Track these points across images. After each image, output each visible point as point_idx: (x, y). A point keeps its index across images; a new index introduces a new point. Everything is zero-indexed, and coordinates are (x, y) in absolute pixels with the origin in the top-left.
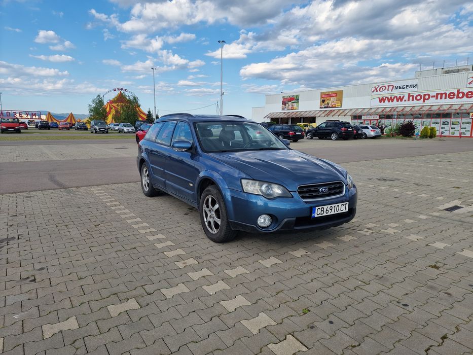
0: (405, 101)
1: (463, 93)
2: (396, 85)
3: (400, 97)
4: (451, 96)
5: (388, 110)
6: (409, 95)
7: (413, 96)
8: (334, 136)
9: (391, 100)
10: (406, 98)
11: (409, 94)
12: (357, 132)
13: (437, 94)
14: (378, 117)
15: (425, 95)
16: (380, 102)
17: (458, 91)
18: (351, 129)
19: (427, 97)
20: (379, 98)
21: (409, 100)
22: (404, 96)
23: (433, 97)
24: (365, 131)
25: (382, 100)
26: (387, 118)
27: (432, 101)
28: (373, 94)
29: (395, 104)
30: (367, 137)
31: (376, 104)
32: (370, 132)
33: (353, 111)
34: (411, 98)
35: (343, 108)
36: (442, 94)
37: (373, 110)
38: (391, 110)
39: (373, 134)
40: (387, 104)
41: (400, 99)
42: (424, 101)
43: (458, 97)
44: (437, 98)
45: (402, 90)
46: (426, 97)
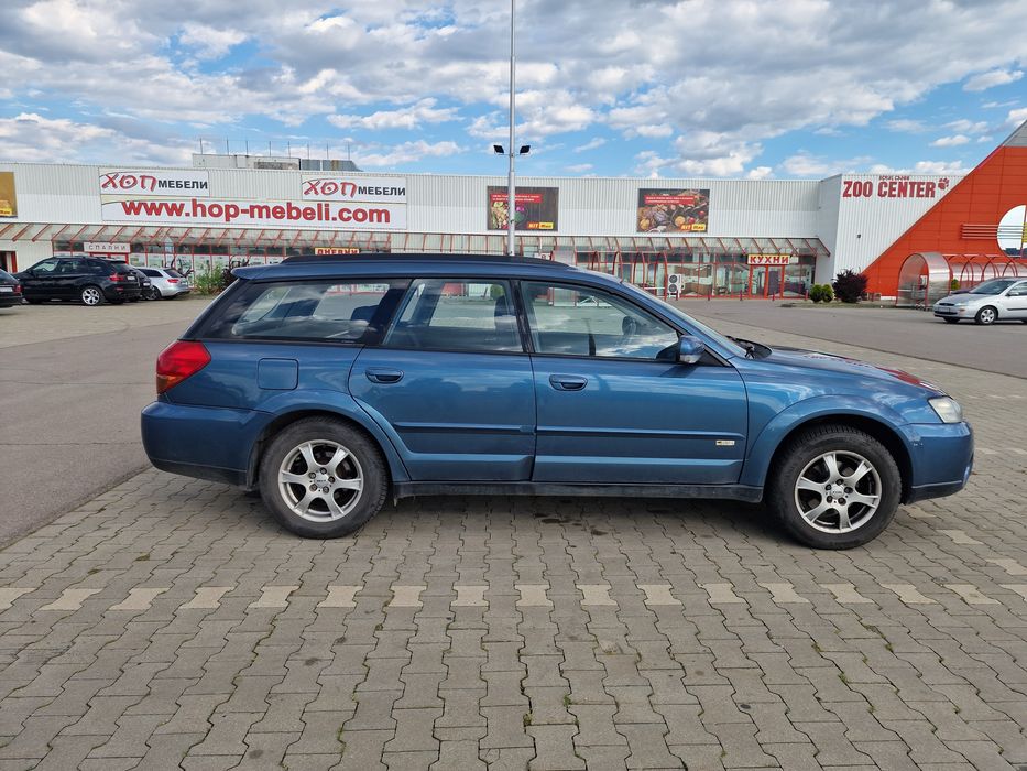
0: (187, 214)
1: (297, 209)
2: (160, 177)
3: (174, 205)
4: (277, 212)
5: (151, 232)
6: (195, 205)
7: (203, 207)
8: (89, 296)
9: (153, 209)
10: (188, 208)
11: (194, 201)
12: (142, 284)
13: (252, 208)
14: (127, 249)
15: (228, 207)
16: (128, 212)
17: (289, 204)
18: (133, 278)
19: (232, 211)
20: (124, 204)
21: (195, 214)
22: (182, 205)
23: (244, 211)
24: (155, 282)
25: (131, 208)
26: (196, 253)
27: (242, 221)
28: (103, 191)
29: (164, 219)
30: (159, 296)
31: (117, 215)
32: (164, 284)
33: (56, 230)
34: (199, 209)
35: (23, 218)
36: (260, 209)
37: (112, 231)
38: (158, 233)
39: (172, 288)
40: (143, 218)
41: (175, 210)
42: (228, 220)
43: (290, 217)
44: (252, 216)
45: (176, 191)
46: (230, 212)
